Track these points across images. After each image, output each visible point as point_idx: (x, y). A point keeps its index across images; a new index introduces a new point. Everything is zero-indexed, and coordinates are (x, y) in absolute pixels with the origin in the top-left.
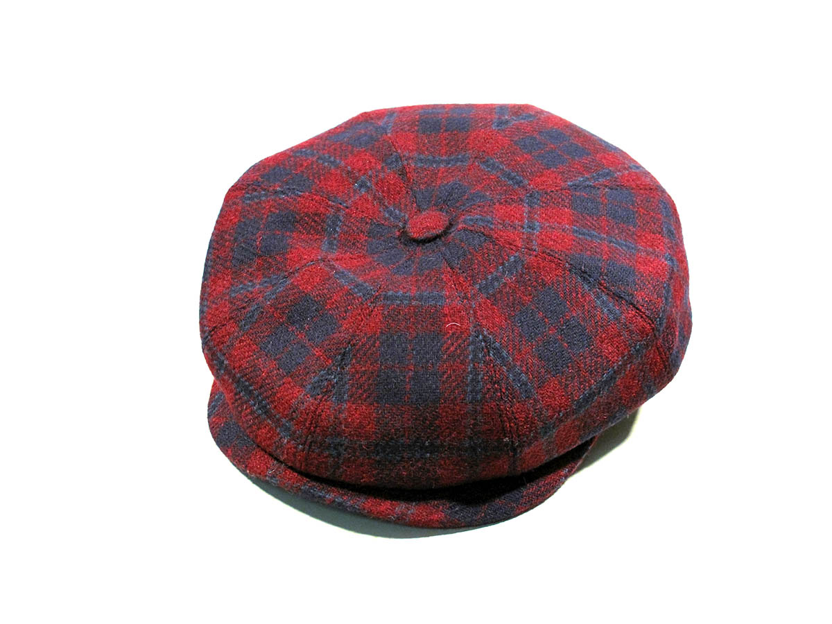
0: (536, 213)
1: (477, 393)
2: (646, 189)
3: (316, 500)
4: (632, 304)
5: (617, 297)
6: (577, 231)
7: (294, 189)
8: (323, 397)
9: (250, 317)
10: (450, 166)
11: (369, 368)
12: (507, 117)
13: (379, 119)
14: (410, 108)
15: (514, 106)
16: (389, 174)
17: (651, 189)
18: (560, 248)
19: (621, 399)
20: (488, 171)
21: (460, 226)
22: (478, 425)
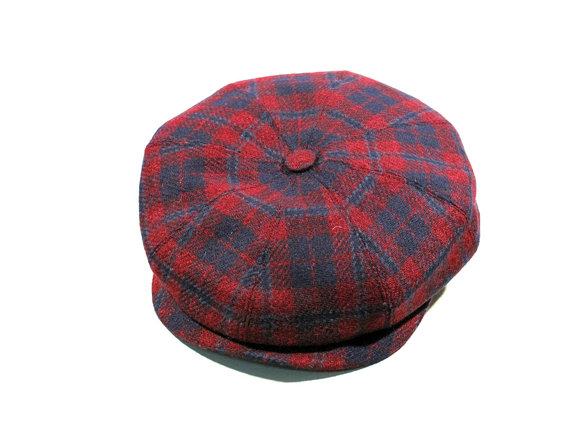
0: (375, 146)
1: (361, 273)
2: (440, 124)
3: (255, 360)
4: (451, 202)
5: (441, 199)
6: (405, 156)
7: (198, 142)
8: (254, 287)
9: (186, 236)
10: (305, 117)
11: (283, 263)
12: (336, 81)
13: (244, 88)
14: (265, 78)
15: (338, 72)
16: (263, 125)
17: (443, 123)
18: (398, 168)
19: (449, 268)
20: (334, 119)
21: (326, 158)
22: (364, 295)
